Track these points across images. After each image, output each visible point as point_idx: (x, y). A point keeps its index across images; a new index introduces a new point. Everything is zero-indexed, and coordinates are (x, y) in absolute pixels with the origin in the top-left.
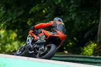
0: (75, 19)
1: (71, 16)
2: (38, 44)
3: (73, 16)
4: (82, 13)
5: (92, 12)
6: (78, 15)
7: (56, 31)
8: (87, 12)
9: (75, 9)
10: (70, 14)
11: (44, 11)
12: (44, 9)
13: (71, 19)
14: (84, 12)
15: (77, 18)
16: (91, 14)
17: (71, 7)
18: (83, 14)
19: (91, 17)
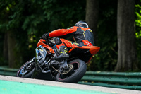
0: (50, 20)
1: (46, 15)
2: (57, 60)
3: (49, 15)
4: (61, 11)
5: (75, 10)
6: (55, 13)
7: (82, 41)
8: (67, 9)
9: (51, 5)
10: (45, 13)
11: (8, 9)
12: (7, 5)
13: (46, 19)
14: (63, 9)
15: (53, 18)
16: (73, 13)
17: (45, 3)
18: (63, 13)
19: (74, 16)
